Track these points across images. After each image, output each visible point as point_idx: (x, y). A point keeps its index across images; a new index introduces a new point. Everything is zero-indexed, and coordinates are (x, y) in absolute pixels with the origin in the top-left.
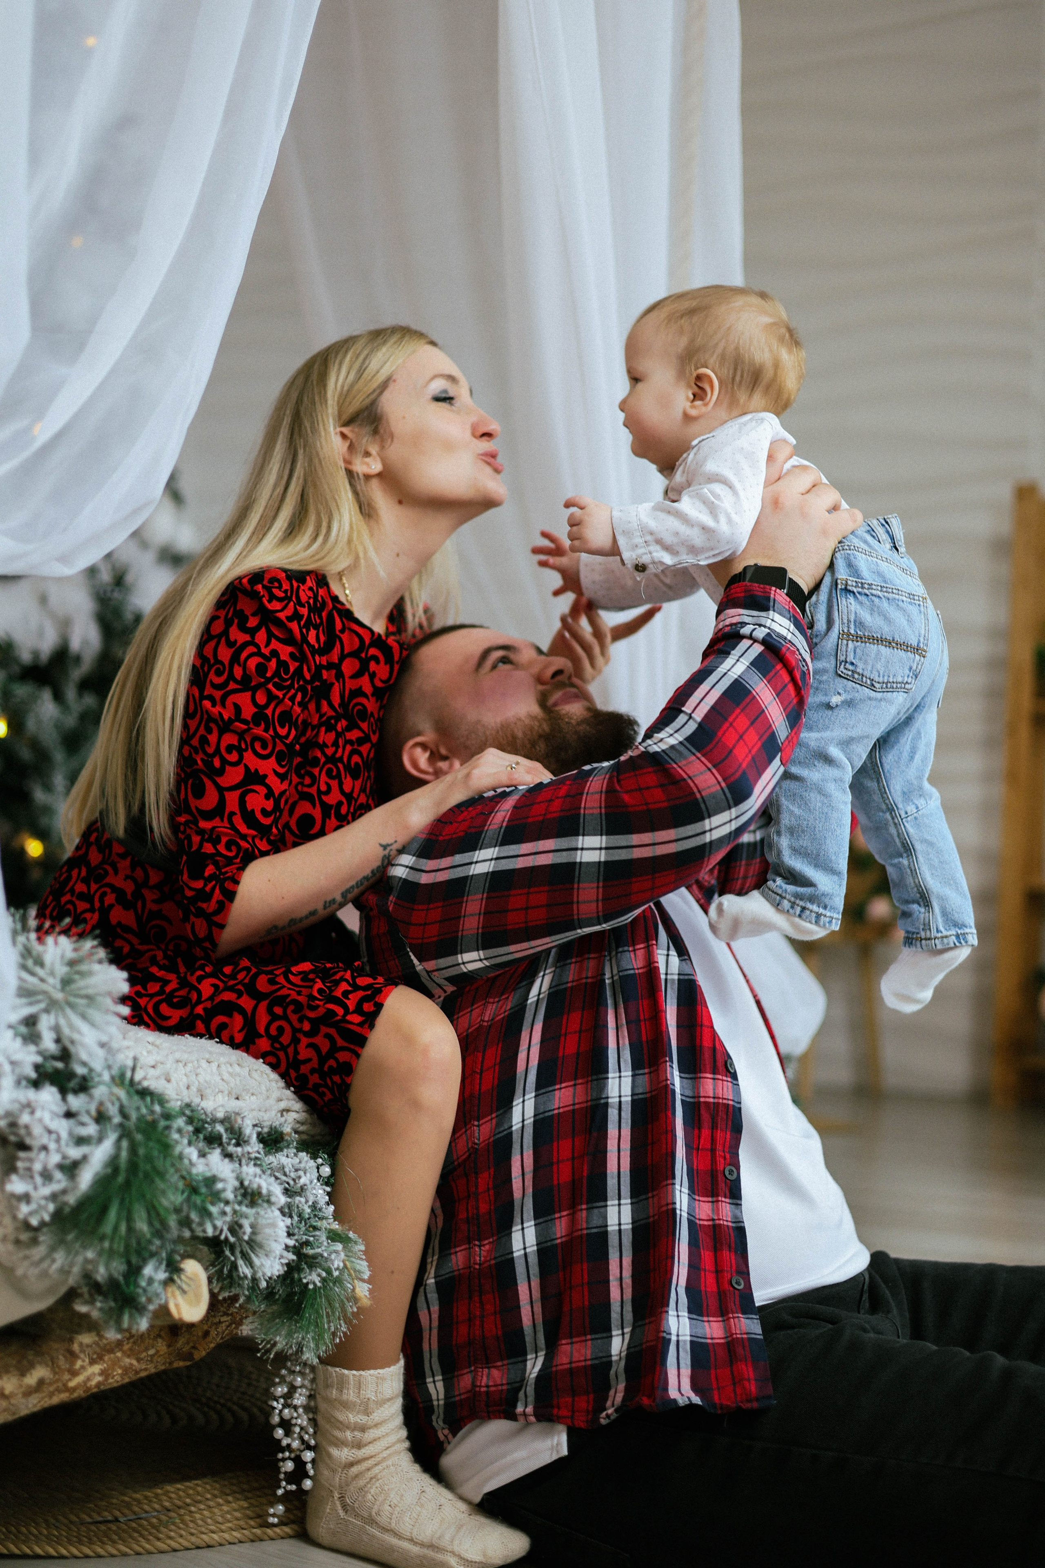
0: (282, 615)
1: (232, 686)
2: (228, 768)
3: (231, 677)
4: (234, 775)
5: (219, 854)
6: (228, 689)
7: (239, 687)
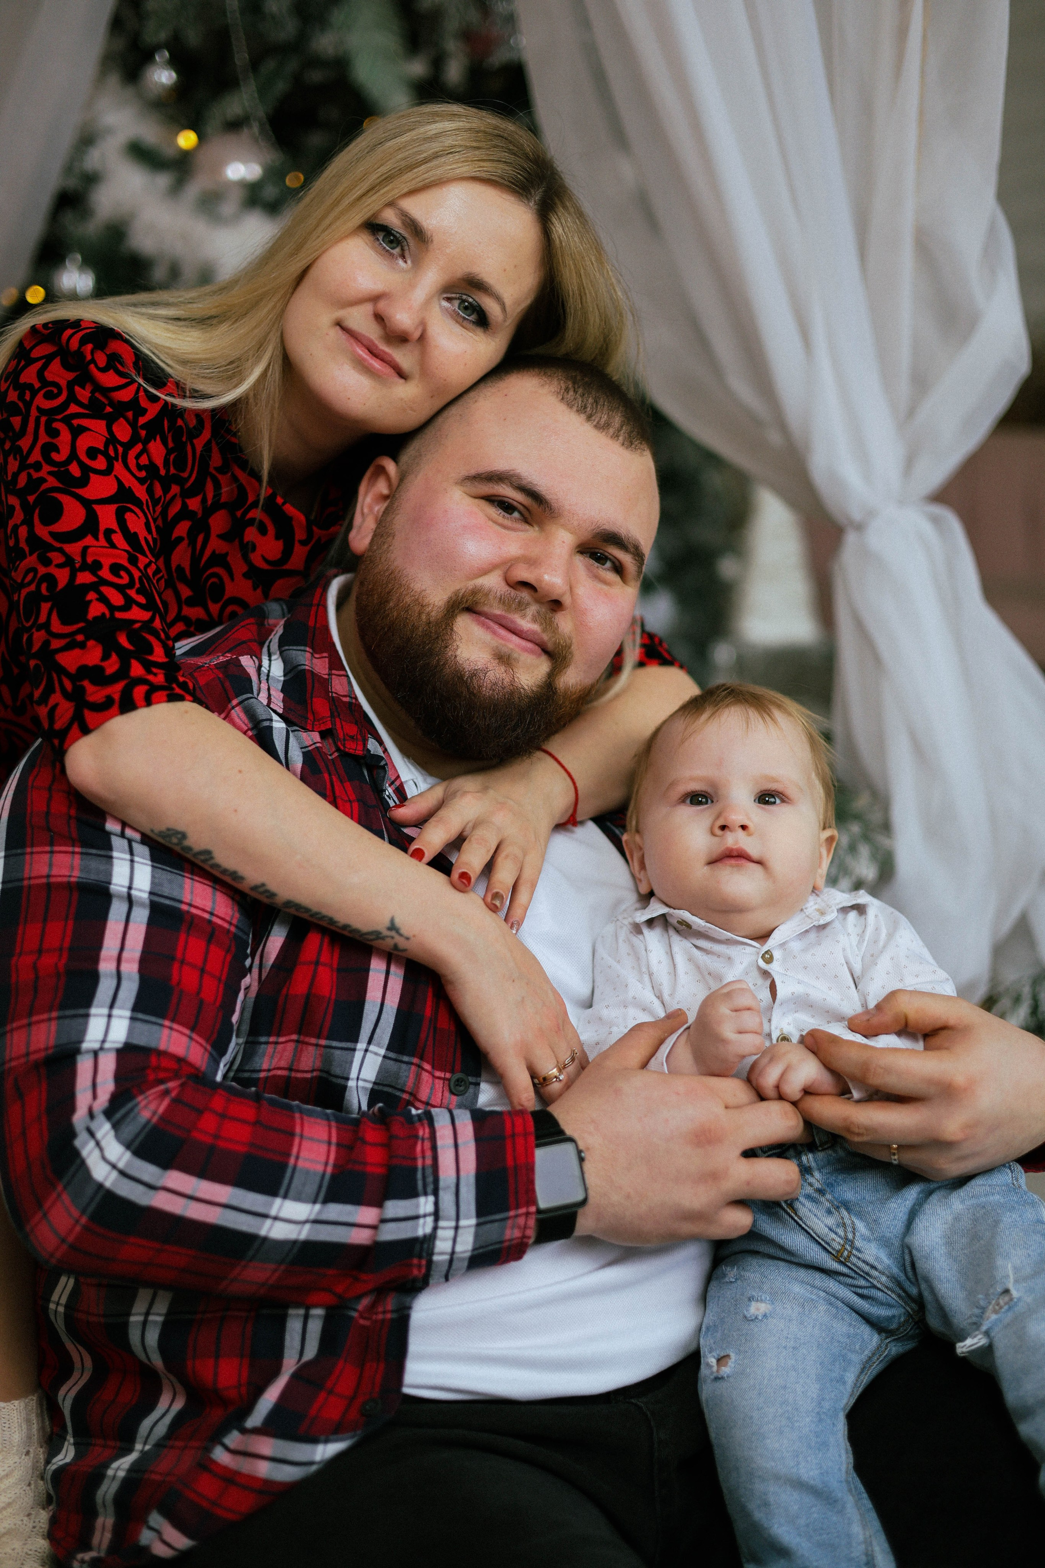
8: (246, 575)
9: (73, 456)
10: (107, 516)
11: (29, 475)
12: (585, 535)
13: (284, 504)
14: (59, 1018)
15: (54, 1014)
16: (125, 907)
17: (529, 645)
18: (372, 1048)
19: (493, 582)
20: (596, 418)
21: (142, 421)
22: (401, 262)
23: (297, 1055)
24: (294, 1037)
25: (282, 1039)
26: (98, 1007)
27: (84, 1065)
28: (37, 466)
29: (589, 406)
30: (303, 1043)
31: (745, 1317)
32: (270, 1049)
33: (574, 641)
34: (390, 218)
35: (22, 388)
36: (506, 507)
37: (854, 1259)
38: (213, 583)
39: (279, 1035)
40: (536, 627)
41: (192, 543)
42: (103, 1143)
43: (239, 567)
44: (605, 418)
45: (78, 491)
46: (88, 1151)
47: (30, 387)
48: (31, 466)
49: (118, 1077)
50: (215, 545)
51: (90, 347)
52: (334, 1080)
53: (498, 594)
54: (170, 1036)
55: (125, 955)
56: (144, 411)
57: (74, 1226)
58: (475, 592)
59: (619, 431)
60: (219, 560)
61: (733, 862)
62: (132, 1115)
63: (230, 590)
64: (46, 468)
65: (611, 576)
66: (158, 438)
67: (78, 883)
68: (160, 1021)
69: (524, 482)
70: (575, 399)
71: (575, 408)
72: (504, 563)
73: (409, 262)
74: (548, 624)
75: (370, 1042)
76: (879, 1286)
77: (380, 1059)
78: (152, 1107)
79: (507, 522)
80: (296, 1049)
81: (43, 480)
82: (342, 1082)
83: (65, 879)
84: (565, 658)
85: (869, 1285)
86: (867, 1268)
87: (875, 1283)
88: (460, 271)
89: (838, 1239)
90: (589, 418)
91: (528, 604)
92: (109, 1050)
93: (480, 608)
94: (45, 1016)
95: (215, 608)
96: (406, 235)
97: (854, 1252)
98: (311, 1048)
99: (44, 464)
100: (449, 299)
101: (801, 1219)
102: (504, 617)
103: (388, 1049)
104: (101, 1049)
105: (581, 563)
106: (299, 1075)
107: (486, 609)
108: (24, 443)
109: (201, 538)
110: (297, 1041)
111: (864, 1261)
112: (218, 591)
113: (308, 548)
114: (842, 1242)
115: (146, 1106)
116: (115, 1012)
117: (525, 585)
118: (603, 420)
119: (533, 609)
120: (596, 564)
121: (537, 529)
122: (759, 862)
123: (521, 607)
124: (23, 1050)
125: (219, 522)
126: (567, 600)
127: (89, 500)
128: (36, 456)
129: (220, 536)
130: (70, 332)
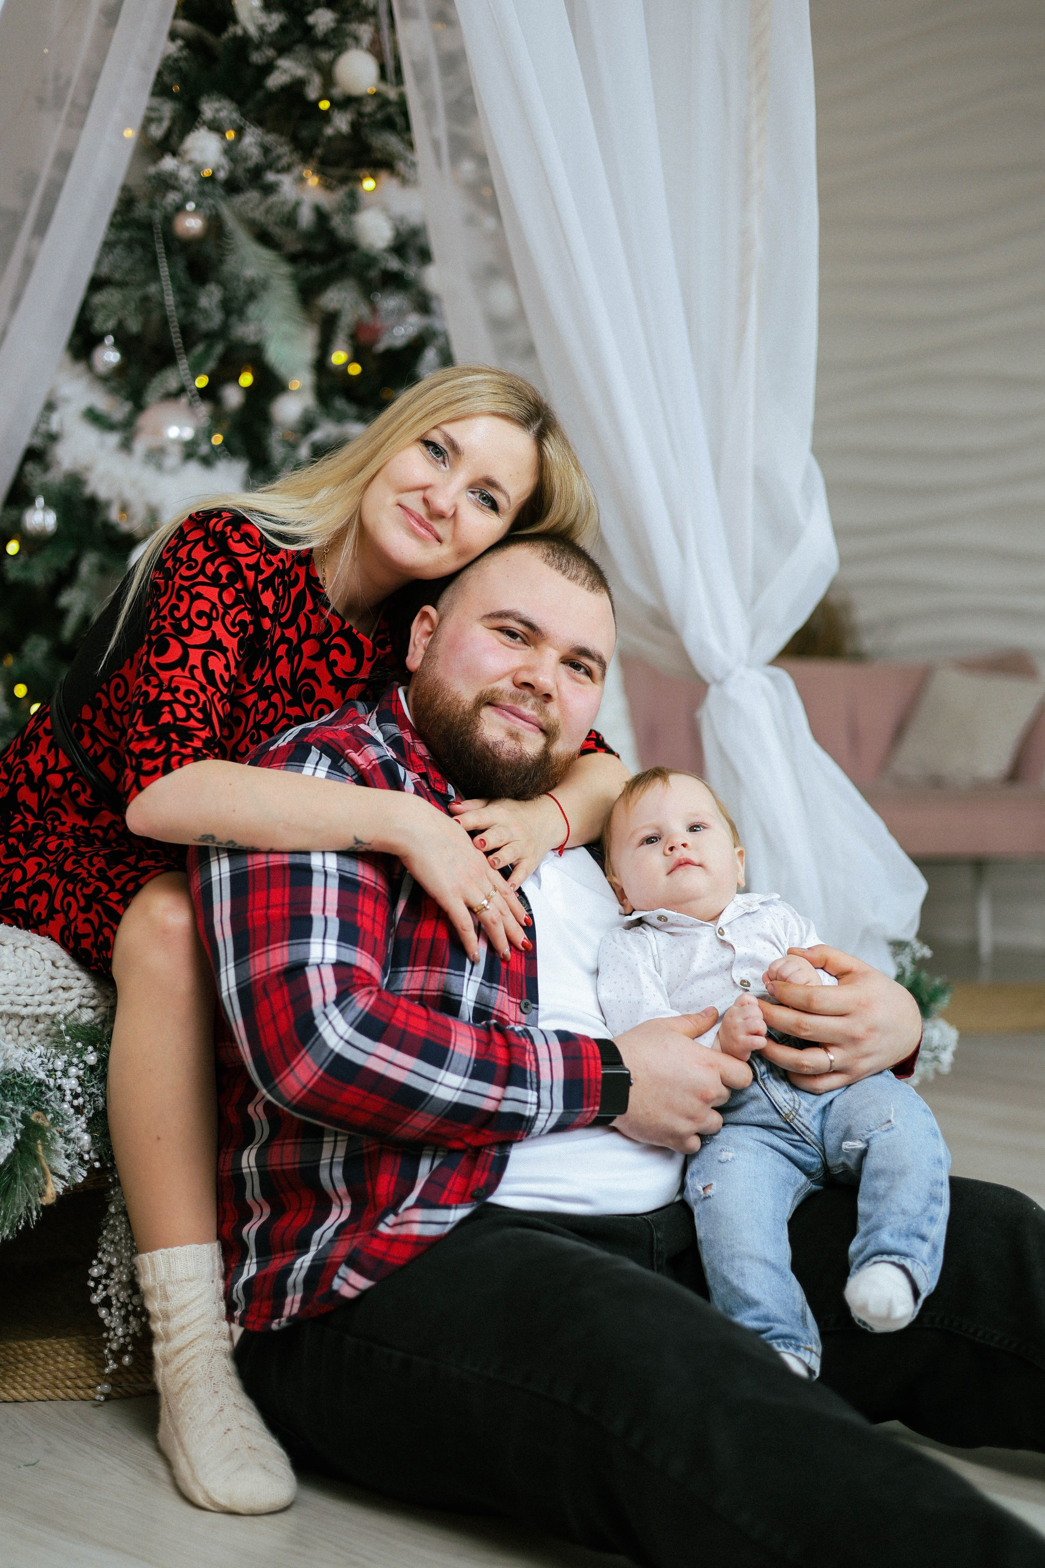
0: (243, 561)
1: (201, 578)
2: (195, 630)
3: (202, 571)
4: (200, 637)
5: (177, 701)
6: (196, 581)
7: (207, 581)
8: (330, 683)
9: (187, 615)
10: (195, 657)
11: (158, 623)
12: (565, 651)
13: (358, 633)
14: (288, 945)
15: (285, 943)
16: (322, 878)
17: (531, 726)
18: (472, 978)
19: (505, 685)
20: (569, 573)
21: (260, 578)
22: (442, 466)
23: (427, 980)
24: (424, 968)
25: (417, 969)
26: (315, 938)
27: (311, 973)
28: (164, 618)
29: (564, 565)
30: (431, 971)
31: (720, 1161)
32: (408, 975)
33: (561, 722)
34: (436, 437)
35: (177, 560)
36: (512, 634)
37: (796, 1121)
38: (306, 690)
39: (414, 966)
40: (534, 713)
41: (291, 661)
42: (334, 1023)
43: (325, 676)
44: (574, 572)
45: (182, 638)
46: (324, 1028)
47: (181, 560)
48: (161, 617)
49: (338, 981)
50: (306, 663)
51: (230, 528)
52: (453, 997)
53: (509, 693)
54: (361, 958)
55: (327, 907)
56: (263, 572)
57: (313, 1076)
58: (493, 692)
59: (585, 580)
60: (310, 674)
61: (682, 868)
62: (352, 1004)
63: (319, 695)
64: (169, 620)
65: (584, 678)
66: (270, 589)
67: (289, 864)
68: (354, 948)
69: (523, 617)
70: (554, 561)
71: (554, 567)
72: (511, 672)
73: (448, 467)
74: (543, 711)
75: (471, 974)
76: (809, 1141)
77: (478, 984)
78: (365, 1000)
79: (512, 644)
80: (426, 976)
81: (164, 627)
82: (457, 998)
83: (280, 863)
84: (555, 734)
85: (802, 1140)
86: (803, 1129)
87: (807, 1139)
88: (482, 473)
89: (788, 1107)
90: (564, 572)
91: (529, 697)
92: (327, 964)
93: (496, 702)
94: (279, 944)
95: (308, 707)
96: (447, 449)
97: (797, 1117)
98: (437, 974)
99: (168, 618)
100: (473, 492)
101: (767, 1090)
102: (512, 707)
103: (483, 978)
104: (322, 963)
105: (564, 669)
106: (429, 993)
107: (501, 703)
108: (162, 601)
109: (297, 658)
110: (427, 971)
111: (802, 1124)
112: (310, 696)
113: (373, 662)
114: (790, 1109)
115: (358, 1001)
116: (327, 941)
117: (527, 685)
118: (573, 574)
119: (531, 701)
120: (574, 670)
121: (533, 647)
122: (700, 865)
123: (524, 699)
124: (264, 968)
125: (309, 648)
126: (554, 694)
127: (187, 644)
128: (165, 612)
129: (310, 658)
130: (215, 520)
